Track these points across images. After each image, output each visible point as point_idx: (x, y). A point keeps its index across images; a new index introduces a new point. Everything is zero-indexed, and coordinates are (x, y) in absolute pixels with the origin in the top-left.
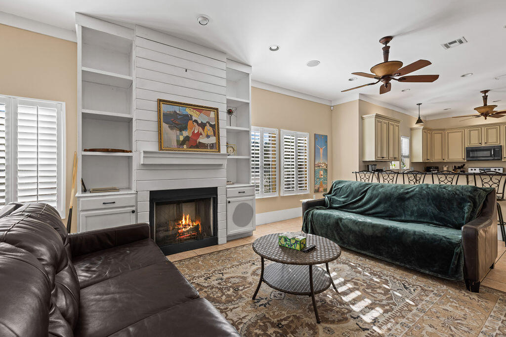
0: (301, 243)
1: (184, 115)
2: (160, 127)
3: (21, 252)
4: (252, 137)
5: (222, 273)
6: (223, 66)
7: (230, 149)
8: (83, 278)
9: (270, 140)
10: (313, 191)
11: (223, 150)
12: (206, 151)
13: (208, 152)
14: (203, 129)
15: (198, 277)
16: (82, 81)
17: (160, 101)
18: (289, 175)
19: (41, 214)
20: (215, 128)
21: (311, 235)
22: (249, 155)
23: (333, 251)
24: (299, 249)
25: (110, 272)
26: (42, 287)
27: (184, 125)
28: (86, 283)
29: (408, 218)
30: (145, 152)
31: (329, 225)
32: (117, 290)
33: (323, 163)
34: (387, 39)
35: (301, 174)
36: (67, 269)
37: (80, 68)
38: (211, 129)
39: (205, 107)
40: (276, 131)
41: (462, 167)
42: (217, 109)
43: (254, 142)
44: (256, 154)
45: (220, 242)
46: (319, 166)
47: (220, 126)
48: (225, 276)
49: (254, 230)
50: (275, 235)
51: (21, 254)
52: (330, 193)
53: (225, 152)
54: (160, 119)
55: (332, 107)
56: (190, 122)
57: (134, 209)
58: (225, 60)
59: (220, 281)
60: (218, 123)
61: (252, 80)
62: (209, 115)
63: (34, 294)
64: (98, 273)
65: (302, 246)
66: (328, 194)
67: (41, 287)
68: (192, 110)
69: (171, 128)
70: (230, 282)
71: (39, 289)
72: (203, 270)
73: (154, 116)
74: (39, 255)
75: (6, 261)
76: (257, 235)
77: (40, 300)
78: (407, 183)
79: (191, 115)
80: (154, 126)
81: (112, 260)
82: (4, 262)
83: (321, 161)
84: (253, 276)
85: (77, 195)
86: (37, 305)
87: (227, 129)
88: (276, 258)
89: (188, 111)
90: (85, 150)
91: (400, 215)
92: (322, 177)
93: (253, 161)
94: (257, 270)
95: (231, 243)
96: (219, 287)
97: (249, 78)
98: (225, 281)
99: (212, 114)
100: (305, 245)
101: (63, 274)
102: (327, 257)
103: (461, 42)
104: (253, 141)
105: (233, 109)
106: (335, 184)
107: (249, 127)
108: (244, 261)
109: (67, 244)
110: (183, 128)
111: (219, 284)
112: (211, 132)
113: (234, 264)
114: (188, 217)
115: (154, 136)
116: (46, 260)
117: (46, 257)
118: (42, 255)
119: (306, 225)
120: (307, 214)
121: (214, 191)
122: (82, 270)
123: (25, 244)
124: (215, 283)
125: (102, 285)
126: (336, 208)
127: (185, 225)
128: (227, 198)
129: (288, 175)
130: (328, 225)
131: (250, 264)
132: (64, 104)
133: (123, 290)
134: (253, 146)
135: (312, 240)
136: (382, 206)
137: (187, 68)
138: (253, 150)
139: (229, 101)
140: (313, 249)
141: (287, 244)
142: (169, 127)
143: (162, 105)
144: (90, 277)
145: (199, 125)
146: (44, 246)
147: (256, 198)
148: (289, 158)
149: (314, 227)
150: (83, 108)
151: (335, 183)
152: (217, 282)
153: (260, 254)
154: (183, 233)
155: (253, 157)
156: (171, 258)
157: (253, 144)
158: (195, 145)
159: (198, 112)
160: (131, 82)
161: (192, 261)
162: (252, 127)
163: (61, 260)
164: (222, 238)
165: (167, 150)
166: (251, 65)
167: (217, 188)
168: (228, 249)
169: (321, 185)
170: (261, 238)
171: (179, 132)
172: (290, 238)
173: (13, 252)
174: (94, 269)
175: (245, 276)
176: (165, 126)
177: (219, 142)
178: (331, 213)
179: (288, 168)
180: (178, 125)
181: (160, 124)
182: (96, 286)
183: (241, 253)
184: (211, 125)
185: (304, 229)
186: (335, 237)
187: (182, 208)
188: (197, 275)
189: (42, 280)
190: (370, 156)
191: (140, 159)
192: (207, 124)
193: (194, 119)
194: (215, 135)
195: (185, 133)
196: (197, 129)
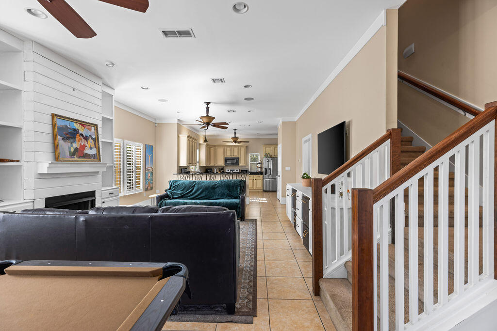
1: (72, 129)
2: (55, 139)
6: (100, 89)
10: (144, 189)
12: (90, 161)
14: (87, 142)
17: (55, 115)
18: (130, 177)
22: (113, 162)
27: (73, 138)
29: (217, 197)
33: (150, 168)
34: (208, 103)
35: (138, 177)
38: (93, 141)
39: (88, 123)
40: (121, 141)
41: (223, 169)
42: (97, 125)
46: (148, 170)
47: (99, 140)
52: (170, 189)
55: (156, 124)
56: (78, 136)
58: (101, 84)
60: (98, 136)
61: (114, 101)
62: (90, 130)
68: (79, 125)
69: (64, 141)
73: (48, 129)
78: (208, 180)
79: (78, 130)
80: (49, 138)
89: (77, 126)
91: (213, 197)
92: (150, 178)
97: (113, 99)
99: (93, 129)
103: (234, 111)
106: (173, 183)
107: (112, 139)
110: (72, 141)
112: (93, 145)
121: (94, 194)
126: (176, 198)
128: (102, 199)
136: (204, 193)
137: (74, 88)
139: (102, 118)
142: (63, 139)
143: (56, 120)
145: (84, 138)
148: (130, 164)
158: (82, 156)
159: (83, 127)
162: (114, 139)
166: (114, 88)
167: (96, 191)
169: (149, 185)
171: (70, 144)
176: (59, 138)
179: (129, 172)
180: (69, 137)
181: (55, 136)
190: (183, 163)
192: (90, 138)
193: (80, 132)
194: (96, 147)
195: (75, 145)
196: (83, 142)
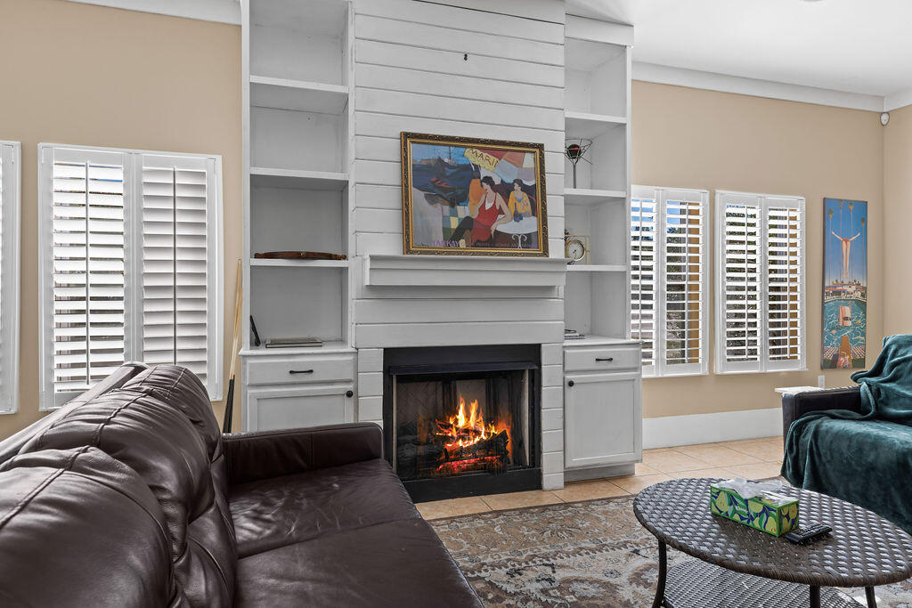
0: (781, 516)
1: (459, 166)
2: (407, 197)
3: (120, 472)
4: (634, 214)
5: (552, 566)
6: (557, 34)
7: (574, 247)
8: (246, 533)
9: (683, 221)
10: (817, 363)
11: (556, 250)
12: (512, 254)
13: (516, 255)
14: (506, 198)
15: (493, 566)
16: (251, 106)
17: (406, 136)
18: (742, 316)
19: (172, 390)
20: (536, 196)
21: (815, 494)
22: (625, 262)
23: (892, 553)
24: (775, 533)
25: (298, 528)
26: (149, 553)
27: (460, 192)
28: (253, 546)
30: (373, 258)
31: (873, 469)
32: (310, 573)
33: (850, 285)
35: (779, 316)
36: (212, 514)
37: (247, 78)
38: (525, 197)
39: (511, 144)
40: (702, 196)
42: (541, 147)
43: (637, 229)
44: (645, 258)
45: (546, 483)
46: (838, 293)
47: (548, 189)
48: (560, 575)
49: (637, 461)
50: (698, 484)
51: (121, 475)
52: (877, 371)
53: (561, 256)
54: (406, 179)
55: (884, 117)
56: (475, 184)
57: (350, 387)
58: (562, 19)
59: (546, 584)
60: (543, 181)
61: (634, 63)
62: (519, 164)
63: (133, 569)
64: (274, 527)
65: (786, 524)
66: (872, 374)
67: (147, 555)
68: (479, 152)
69: (431, 199)
70: (573, 593)
71: (144, 560)
72: (502, 549)
73: (392, 174)
74: (158, 479)
75: (88, 489)
76: (647, 475)
77: (144, 584)
79: (476, 166)
80: (393, 198)
81: (305, 501)
82: (84, 491)
83: (844, 276)
84: (634, 585)
85: (242, 352)
86: (137, 595)
87: (566, 196)
88: (704, 548)
89: (472, 156)
90: (257, 256)
92: (849, 323)
93: (636, 277)
94: (647, 570)
95: (575, 488)
96: (544, 599)
97: (625, 58)
98: (559, 588)
99: (529, 160)
100: (795, 522)
101: (203, 523)
102: (873, 570)
104: (634, 224)
105: (582, 145)
106: (893, 348)
107: (625, 188)
108: (609, 541)
109: (219, 456)
110: (457, 199)
111: (544, 591)
112: (524, 206)
113: (583, 545)
114: (474, 407)
115: (392, 220)
116: (169, 492)
117: (171, 484)
118: (163, 479)
119: (796, 461)
120: (800, 429)
121: (532, 353)
122: (246, 516)
123: (133, 452)
124: (534, 588)
125: (282, 557)
127: (467, 431)
128: (565, 372)
129: (737, 315)
130: (871, 468)
131: (625, 551)
132: (219, 158)
133: (322, 575)
134: (636, 238)
135: (816, 508)
137: (467, 51)
138: (636, 248)
139: (570, 124)
140: (822, 536)
141: (735, 512)
142: (426, 196)
143: (411, 146)
144: (260, 533)
145: (495, 188)
146: (167, 460)
147: (644, 376)
148: (741, 270)
149: (821, 469)
150: (253, 164)
151: (894, 342)
152: (539, 586)
153: (654, 532)
154: (459, 454)
155: (636, 268)
156: (428, 511)
157: (637, 234)
158: (486, 239)
159: (492, 158)
160: (344, 99)
161: (479, 523)
162: (635, 189)
163: (201, 493)
164: (552, 474)
165: (421, 253)
166: (632, 22)
167: (539, 345)
168: (567, 505)
169: (845, 348)
170: (659, 485)
171: (448, 207)
172: (746, 496)
173: (107, 471)
174: (268, 517)
175: (612, 581)
176: (417, 196)
177: (545, 231)
178: (882, 433)
179: (737, 297)
180: (446, 190)
181: (407, 192)
182: (270, 557)
183: (602, 517)
184: (525, 189)
185: (789, 472)
186: (895, 506)
187: (455, 392)
188: (489, 560)
189: (152, 537)
191: (363, 273)
192: (516, 185)
193: (483, 174)
194: (534, 213)
195: (463, 211)
196: (491, 200)
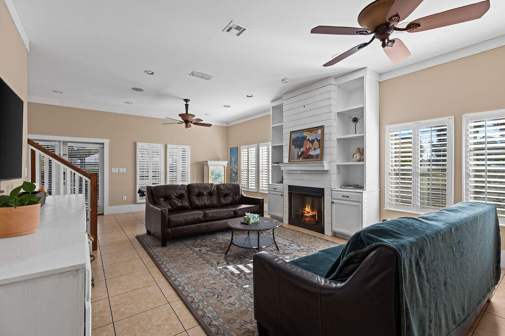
1: (302, 137)
7: (356, 155)
11: (327, 158)
14: (313, 144)
16: (272, 131)
17: (291, 132)
37: (272, 126)
38: (318, 143)
39: (315, 128)
45: (326, 233)
47: (325, 139)
54: (291, 143)
57: (282, 194)
58: (331, 82)
62: (317, 133)
68: (307, 132)
69: (295, 148)
89: (305, 134)
90: (273, 163)
99: (320, 131)
107: (363, 132)
112: (317, 146)
114: (309, 207)
127: (308, 212)
128: (332, 198)
143: (292, 135)
145: (310, 142)
154: (307, 217)
158: (307, 157)
159: (310, 133)
160: (283, 126)
165: (292, 162)
167: (323, 189)
176: (293, 147)
177: (323, 153)
181: (290, 147)
192: (315, 140)
193: (307, 138)
194: (320, 148)
195: (302, 150)
196: (309, 145)
